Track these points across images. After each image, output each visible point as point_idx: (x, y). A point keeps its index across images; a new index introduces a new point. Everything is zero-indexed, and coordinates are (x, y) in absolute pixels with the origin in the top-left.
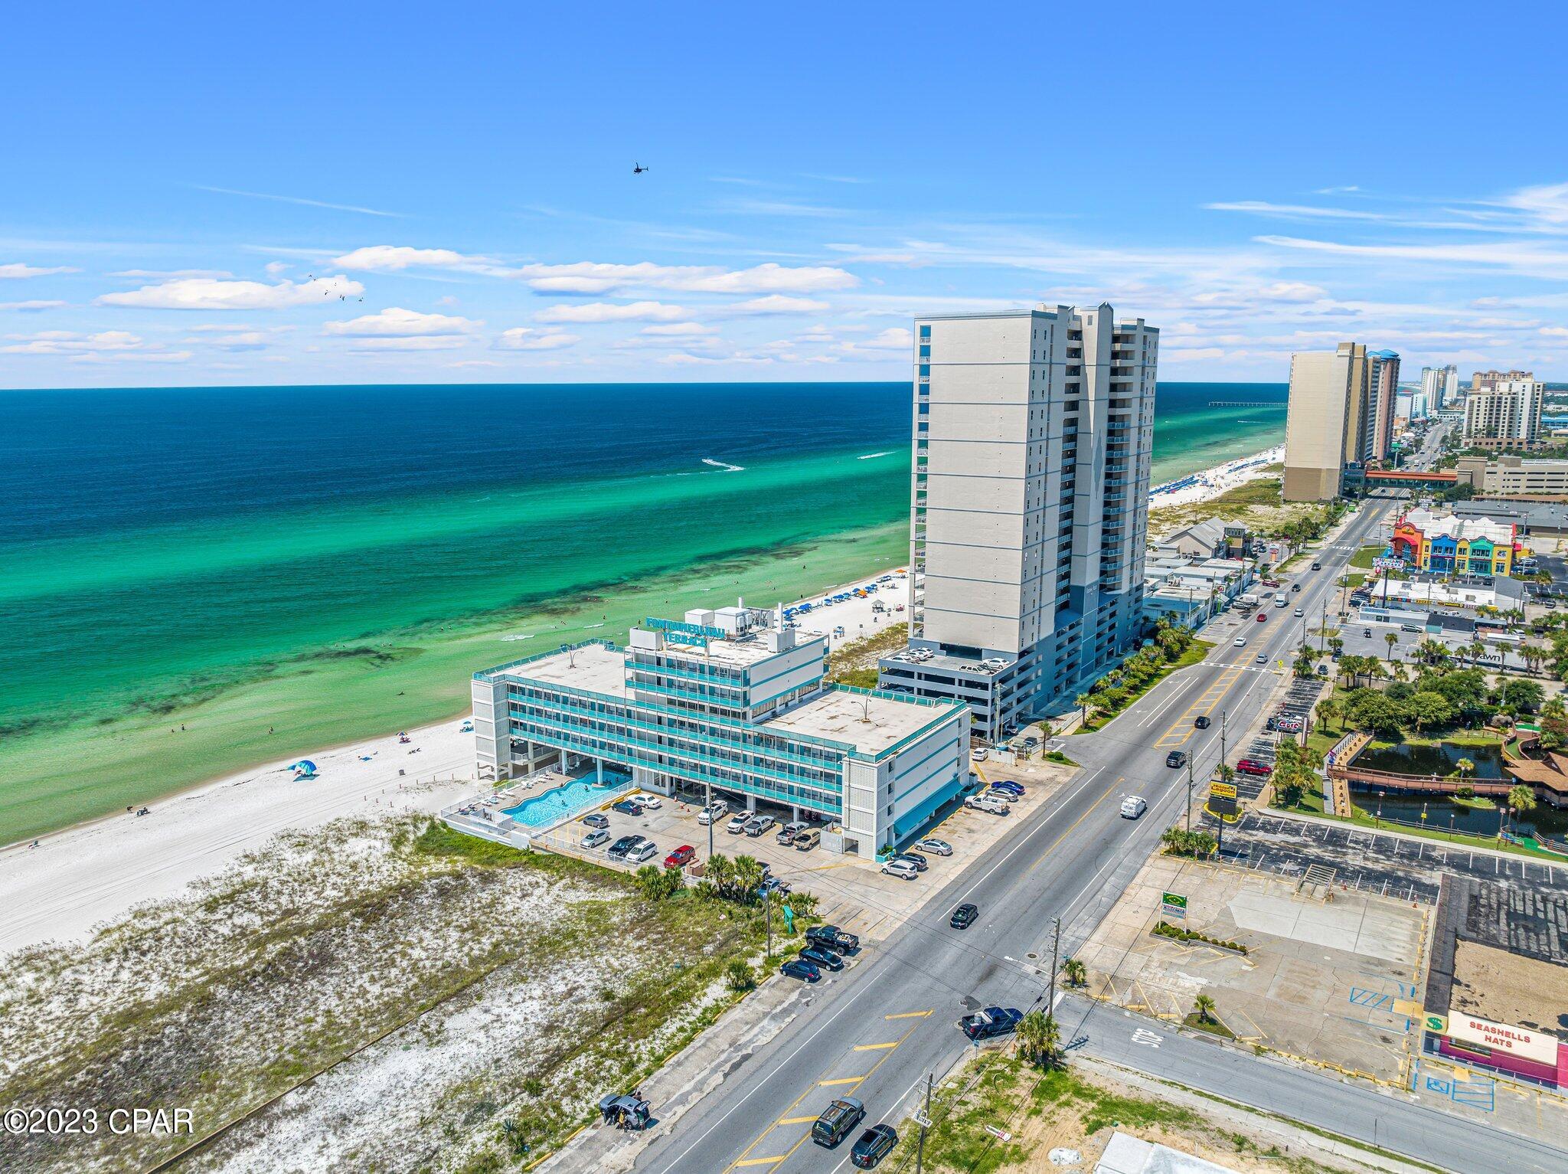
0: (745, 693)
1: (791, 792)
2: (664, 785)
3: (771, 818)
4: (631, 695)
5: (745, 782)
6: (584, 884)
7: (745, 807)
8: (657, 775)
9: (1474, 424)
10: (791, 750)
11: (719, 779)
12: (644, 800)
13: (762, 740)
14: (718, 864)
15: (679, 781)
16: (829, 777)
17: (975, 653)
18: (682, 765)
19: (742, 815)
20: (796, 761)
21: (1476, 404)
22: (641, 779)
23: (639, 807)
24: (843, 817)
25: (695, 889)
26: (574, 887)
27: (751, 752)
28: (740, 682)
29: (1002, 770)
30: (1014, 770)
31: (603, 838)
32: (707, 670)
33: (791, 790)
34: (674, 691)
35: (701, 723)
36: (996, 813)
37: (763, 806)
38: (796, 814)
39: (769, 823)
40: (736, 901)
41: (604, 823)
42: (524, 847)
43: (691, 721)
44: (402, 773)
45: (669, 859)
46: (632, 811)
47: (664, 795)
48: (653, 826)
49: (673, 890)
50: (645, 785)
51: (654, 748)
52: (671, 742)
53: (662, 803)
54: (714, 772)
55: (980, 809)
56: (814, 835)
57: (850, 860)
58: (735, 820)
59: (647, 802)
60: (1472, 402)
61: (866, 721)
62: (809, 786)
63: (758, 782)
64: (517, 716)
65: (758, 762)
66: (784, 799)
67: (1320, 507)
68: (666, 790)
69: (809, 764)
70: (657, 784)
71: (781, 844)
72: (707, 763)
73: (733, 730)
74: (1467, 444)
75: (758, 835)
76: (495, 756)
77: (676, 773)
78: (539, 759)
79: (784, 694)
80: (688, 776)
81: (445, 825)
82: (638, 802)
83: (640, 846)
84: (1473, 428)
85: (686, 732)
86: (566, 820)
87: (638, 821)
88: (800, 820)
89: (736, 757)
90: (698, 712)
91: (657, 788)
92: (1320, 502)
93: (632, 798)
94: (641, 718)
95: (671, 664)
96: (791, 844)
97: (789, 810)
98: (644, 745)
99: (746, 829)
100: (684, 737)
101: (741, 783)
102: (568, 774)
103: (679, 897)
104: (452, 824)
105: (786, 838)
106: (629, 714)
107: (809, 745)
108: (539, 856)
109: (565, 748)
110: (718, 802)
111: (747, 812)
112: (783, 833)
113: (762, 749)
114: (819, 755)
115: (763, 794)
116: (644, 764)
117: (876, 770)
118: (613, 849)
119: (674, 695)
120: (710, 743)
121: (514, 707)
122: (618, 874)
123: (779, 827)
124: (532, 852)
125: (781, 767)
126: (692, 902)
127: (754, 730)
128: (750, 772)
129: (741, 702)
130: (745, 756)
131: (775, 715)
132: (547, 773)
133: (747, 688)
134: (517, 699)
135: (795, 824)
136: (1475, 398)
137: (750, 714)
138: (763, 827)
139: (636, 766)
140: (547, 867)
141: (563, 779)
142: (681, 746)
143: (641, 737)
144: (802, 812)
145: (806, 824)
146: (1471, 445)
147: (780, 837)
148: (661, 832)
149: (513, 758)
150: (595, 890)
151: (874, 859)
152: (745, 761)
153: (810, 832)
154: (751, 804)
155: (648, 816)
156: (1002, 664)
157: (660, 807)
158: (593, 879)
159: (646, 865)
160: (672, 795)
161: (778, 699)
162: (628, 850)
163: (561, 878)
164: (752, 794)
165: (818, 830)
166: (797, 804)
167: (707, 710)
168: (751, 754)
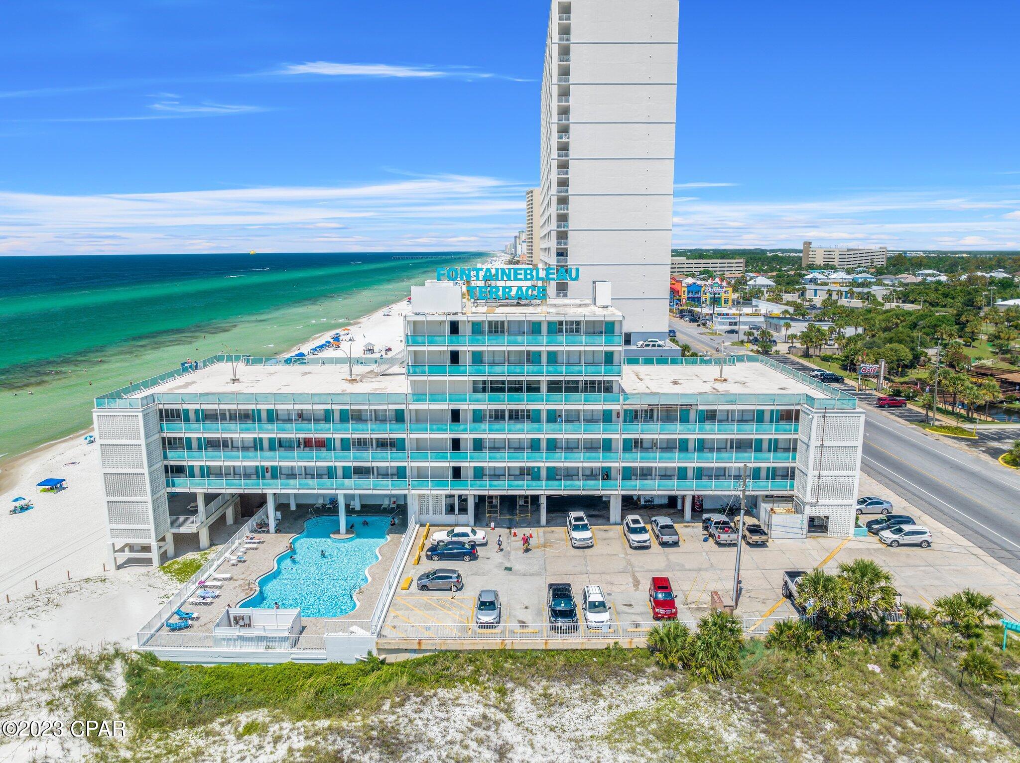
0: (609, 354)
1: (682, 477)
2: (464, 512)
8: (449, 497)
10: (684, 420)
11: (562, 483)
12: (465, 535)
13: (636, 414)
15: (491, 499)
18: (496, 474)
20: (692, 433)
27: (621, 434)
32: (544, 328)
34: (483, 368)
35: (531, 407)
38: (688, 506)
43: (513, 407)
52: (478, 445)
58: (635, 531)
63: (627, 474)
64: (176, 458)
65: (632, 445)
66: (669, 488)
68: (469, 517)
69: (714, 433)
70: (450, 511)
73: (588, 407)
77: (485, 488)
80: (505, 489)
85: (504, 425)
87: (488, 565)
89: (590, 446)
90: (525, 394)
91: (449, 518)
94: (420, 418)
95: (478, 329)
98: (424, 459)
100: (500, 432)
102: (280, 530)
106: (398, 416)
109: (271, 489)
115: (636, 488)
116: (424, 486)
119: (484, 374)
120: (545, 433)
125: (667, 446)
127: (622, 403)
129: (601, 368)
130: (607, 441)
132: (240, 535)
134: (179, 431)
139: (413, 493)
141: (272, 540)
142: (496, 447)
143: (420, 447)
149: (174, 525)
151: (851, 534)
152: (606, 449)
154: (616, 505)
155: (491, 556)
164: (614, 492)
166: (689, 490)
167: (544, 387)
168: (617, 436)
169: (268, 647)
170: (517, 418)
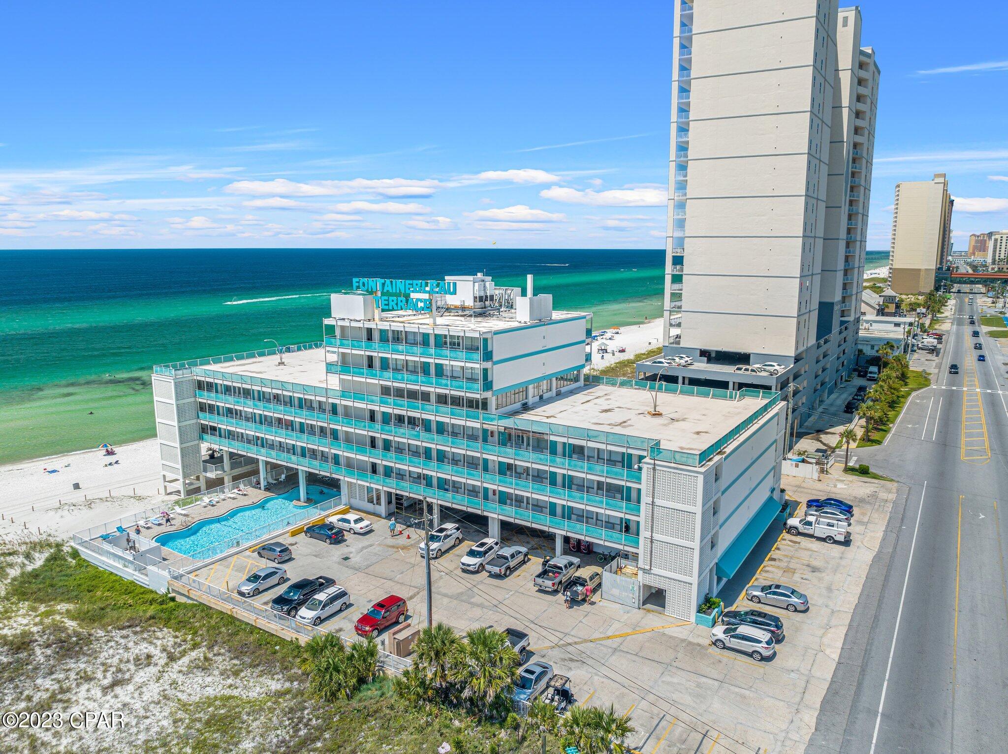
0: (485, 371)
1: (553, 513)
2: (379, 503)
3: (524, 550)
4: (334, 382)
5: (486, 498)
6: (223, 661)
7: (486, 534)
8: (369, 490)
9: (997, 255)
10: (554, 452)
11: (449, 495)
12: (348, 521)
13: (509, 438)
14: (438, 644)
15: (399, 498)
16: (613, 491)
17: (742, 359)
18: (401, 475)
19: (483, 545)
20: (561, 468)
21: (999, 241)
22: (351, 495)
23: (341, 531)
24: (641, 551)
25: (399, 683)
26: (205, 666)
27: (495, 455)
28: (477, 356)
29: (804, 485)
30: (819, 486)
31: (274, 580)
32: (432, 340)
33: (553, 510)
34: (389, 374)
35: (424, 416)
36: (836, 542)
37: (510, 531)
38: (559, 544)
39: (521, 558)
40: (469, 712)
41: (284, 554)
42: (163, 590)
43: (411, 414)
44: (77, 486)
45: (365, 620)
46: (330, 537)
47: (379, 516)
48: (355, 559)
49: (362, 681)
50: (356, 502)
51: (363, 453)
52: (387, 445)
53: (374, 527)
54: (443, 485)
55: (811, 536)
56: (591, 578)
57: (652, 620)
58: (472, 553)
59: (353, 525)
60: (996, 240)
61: (657, 414)
62: (579, 503)
63: (504, 499)
64: (207, 420)
65: (506, 469)
66: (542, 523)
67: (920, 298)
68: (382, 509)
69: (582, 472)
70: (370, 501)
71: (540, 591)
72: (434, 471)
73: (469, 424)
74: (993, 269)
75: (506, 576)
76: (179, 466)
77: (391, 486)
78: (237, 472)
79: (537, 381)
80: (411, 491)
81: (75, 554)
82: (341, 525)
83: (322, 596)
84: (997, 258)
85: (405, 430)
86: (236, 550)
87: (338, 551)
88: (565, 552)
89: (472, 463)
90: (420, 403)
91: (370, 507)
92: (920, 294)
93: (334, 519)
94: (348, 413)
95: (384, 337)
96: (556, 592)
97: (551, 537)
98: (351, 450)
99: (488, 567)
100: (402, 436)
101: (480, 500)
102: (267, 489)
103: (370, 692)
104: (85, 553)
105: (548, 583)
106: (334, 409)
107: (583, 443)
108: (179, 605)
109: (261, 456)
110: (449, 526)
111: (489, 541)
112: (544, 574)
113: (510, 451)
114: (598, 456)
115: (511, 514)
116: (351, 475)
117: (701, 478)
118: (280, 601)
119: (388, 380)
120: (434, 443)
121: (202, 408)
122: (282, 641)
123: (535, 564)
124: (173, 599)
125: (539, 477)
126: (392, 708)
127: (497, 424)
128: (493, 483)
129: (479, 385)
130: (486, 461)
131: (526, 408)
132: (242, 486)
133: (488, 365)
134: (208, 398)
135: (560, 560)
136: (998, 237)
137: (493, 403)
138: (512, 564)
139: (345, 479)
140: (181, 625)
141: (257, 495)
142: (400, 449)
143: (349, 439)
144: (567, 540)
145: (576, 560)
146: (996, 269)
147: (539, 581)
148: (362, 570)
149: (205, 470)
150: (236, 674)
151: (693, 619)
152: (486, 469)
153: (585, 572)
154: (494, 529)
155: (353, 545)
156: (777, 367)
157: (371, 531)
158: (238, 652)
159: (324, 630)
160: (389, 516)
161: (531, 387)
162: (301, 603)
163: (195, 646)
164: (495, 514)
165: (598, 570)
166: (560, 530)
167: (433, 398)
168: (495, 458)
169: (125, 566)
170: (414, 424)
